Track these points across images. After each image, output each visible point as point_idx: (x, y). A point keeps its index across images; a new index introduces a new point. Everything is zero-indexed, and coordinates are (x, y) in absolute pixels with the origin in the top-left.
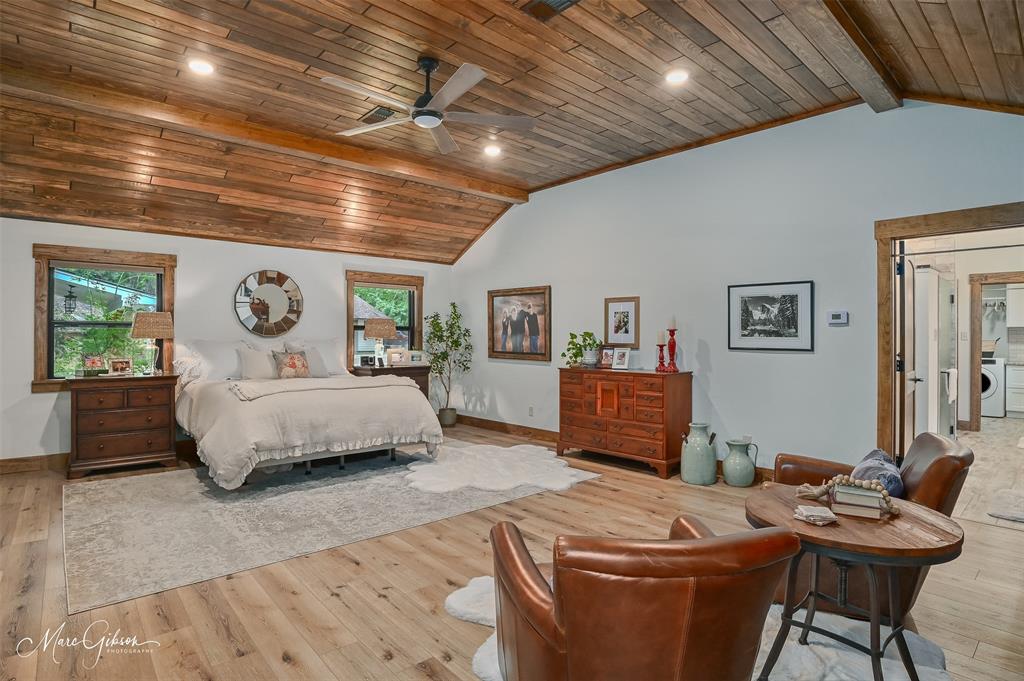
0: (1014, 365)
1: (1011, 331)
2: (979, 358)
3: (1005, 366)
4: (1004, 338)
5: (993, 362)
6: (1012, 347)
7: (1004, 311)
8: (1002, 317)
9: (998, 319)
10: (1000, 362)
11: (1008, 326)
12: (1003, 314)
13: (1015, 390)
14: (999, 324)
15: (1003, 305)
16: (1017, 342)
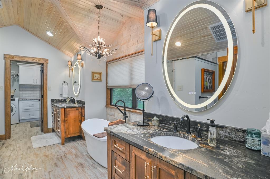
0: (22, 100)
1: (20, 86)
2: (9, 98)
3: (19, 101)
4: (18, 89)
5: (14, 100)
6: (21, 93)
7: (18, 77)
8: (16, 81)
9: (15, 81)
10: (17, 99)
11: (20, 84)
12: (17, 79)
13: (23, 111)
14: (15, 83)
15: (17, 75)
16: (23, 91)
